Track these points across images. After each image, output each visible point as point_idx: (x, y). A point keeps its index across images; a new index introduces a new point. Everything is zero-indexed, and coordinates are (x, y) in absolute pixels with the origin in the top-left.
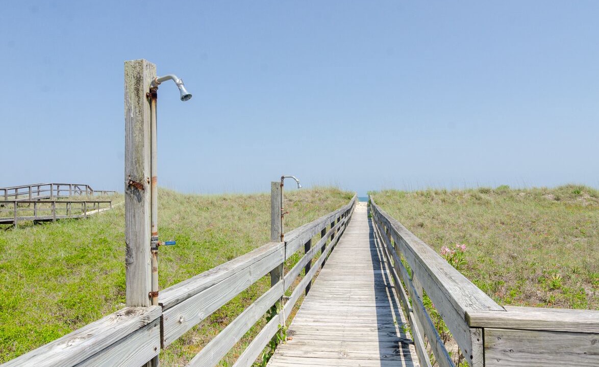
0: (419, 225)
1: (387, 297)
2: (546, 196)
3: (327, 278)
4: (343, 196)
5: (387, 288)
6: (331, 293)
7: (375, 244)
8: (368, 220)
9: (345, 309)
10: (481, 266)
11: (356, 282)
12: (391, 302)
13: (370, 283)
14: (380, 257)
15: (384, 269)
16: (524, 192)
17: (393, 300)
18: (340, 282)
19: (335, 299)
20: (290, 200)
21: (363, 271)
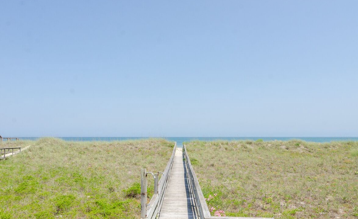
0: (211, 165)
1: (192, 210)
2: (282, 147)
3: (167, 202)
4: (168, 145)
5: (192, 207)
6: (170, 209)
7: (187, 182)
8: (183, 163)
9: (176, 216)
10: (238, 192)
11: (180, 204)
12: (193, 213)
13: (185, 204)
14: (189, 190)
15: (191, 197)
16: (270, 144)
17: (194, 212)
18: (173, 204)
19: (172, 212)
20: (136, 148)
21: (182, 198)
